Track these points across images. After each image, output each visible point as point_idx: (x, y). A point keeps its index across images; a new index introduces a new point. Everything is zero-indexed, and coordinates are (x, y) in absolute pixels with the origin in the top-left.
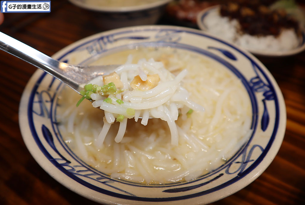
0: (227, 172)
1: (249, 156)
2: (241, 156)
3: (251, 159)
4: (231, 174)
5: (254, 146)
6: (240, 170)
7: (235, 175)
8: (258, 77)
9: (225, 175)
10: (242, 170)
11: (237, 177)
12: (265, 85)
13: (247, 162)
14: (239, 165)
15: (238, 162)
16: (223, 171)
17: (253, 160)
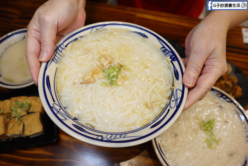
0: (171, 107)
1: (177, 96)
2: (173, 97)
3: (178, 97)
4: (173, 108)
5: (177, 90)
6: (176, 105)
7: (175, 108)
8: (164, 47)
9: (171, 109)
10: (177, 105)
11: (176, 109)
12: (169, 52)
13: (177, 100)
14: (174, 102)
15: (173, 101)
16: (169, 108)
17: (179, 98)
